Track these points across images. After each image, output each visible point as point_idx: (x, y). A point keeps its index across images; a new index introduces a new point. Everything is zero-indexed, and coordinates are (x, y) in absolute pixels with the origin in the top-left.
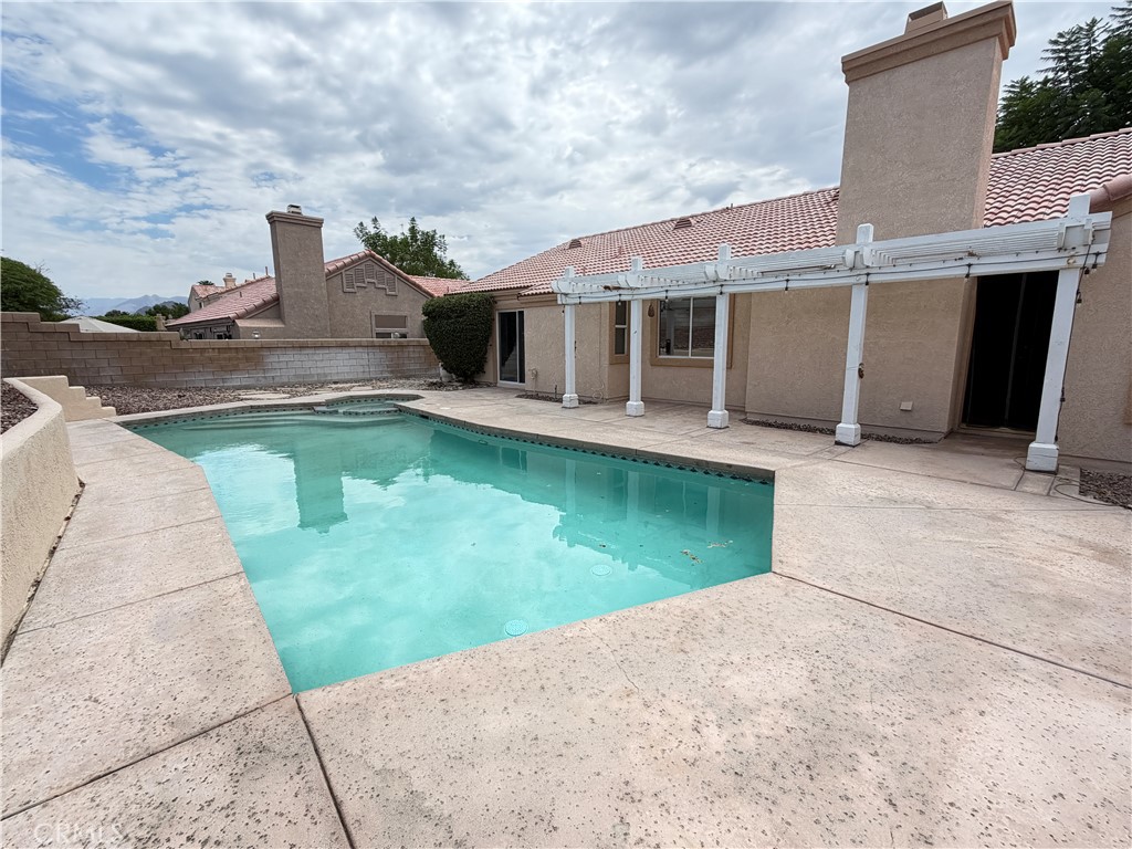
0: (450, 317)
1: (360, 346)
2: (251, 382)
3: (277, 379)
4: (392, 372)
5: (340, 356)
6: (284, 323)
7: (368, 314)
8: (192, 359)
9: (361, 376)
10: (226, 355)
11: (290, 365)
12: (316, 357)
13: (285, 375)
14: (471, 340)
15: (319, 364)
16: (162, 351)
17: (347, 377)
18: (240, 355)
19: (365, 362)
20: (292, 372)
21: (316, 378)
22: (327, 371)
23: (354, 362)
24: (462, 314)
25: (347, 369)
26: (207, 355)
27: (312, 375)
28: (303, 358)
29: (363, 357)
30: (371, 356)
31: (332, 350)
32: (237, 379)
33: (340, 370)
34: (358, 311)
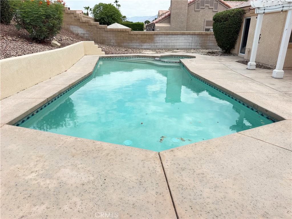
0: (221, 21)
1: (189, 34)
2: (149, 47)
3: (158, 46)
4: (201, 46)
5: (181, 38)
6: (170, 25)
7: (203, 20)
8: (134, 38)
9: (188, 47)
10: (143, 37)
11: (163, 41)
12: (172, 39)
13: (160, 45)
14: (228, 32)
15: (173, 41)
16: (126, 35)
17: (182, 47)
18: (148, 37)
19: (190, 41)
20: (163, 44)
21: (171, 47)
22: (175, 44)
23: (186, 41)
24: (226, 20)
25: (183, 44)
26: (138, 36)
27: (169, 46)
28: (168, 39)
29: (190, 39)
30: (193, 39)
31: (178, 36)
32: (146, 46)
33: (180, 44)
34: (199, 19)
